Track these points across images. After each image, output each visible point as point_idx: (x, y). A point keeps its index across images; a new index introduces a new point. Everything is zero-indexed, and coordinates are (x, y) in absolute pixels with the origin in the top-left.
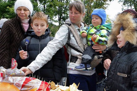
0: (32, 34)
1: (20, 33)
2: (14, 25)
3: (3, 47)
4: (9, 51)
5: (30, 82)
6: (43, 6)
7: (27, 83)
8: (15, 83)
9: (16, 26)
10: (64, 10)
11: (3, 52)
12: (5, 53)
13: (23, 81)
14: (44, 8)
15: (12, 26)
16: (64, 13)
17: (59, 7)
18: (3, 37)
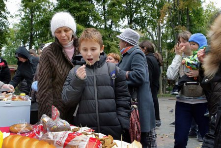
0: (81, 61)
1: (63, 64)
2: (55, 53)
3: (44, 86)
4: (53, 91)
5: (74, 139)
6: (102, 7)
7: (70, 141)
8: (56, 140)
9: (57, 54)
10: (134, 7)
11: (45, 94)
12: (47, 94)
13: (65, 139)
14: (104, 9)
15: (52, 56)
16: (136, 12)
17: (127, 4)
18: (43, 72)
